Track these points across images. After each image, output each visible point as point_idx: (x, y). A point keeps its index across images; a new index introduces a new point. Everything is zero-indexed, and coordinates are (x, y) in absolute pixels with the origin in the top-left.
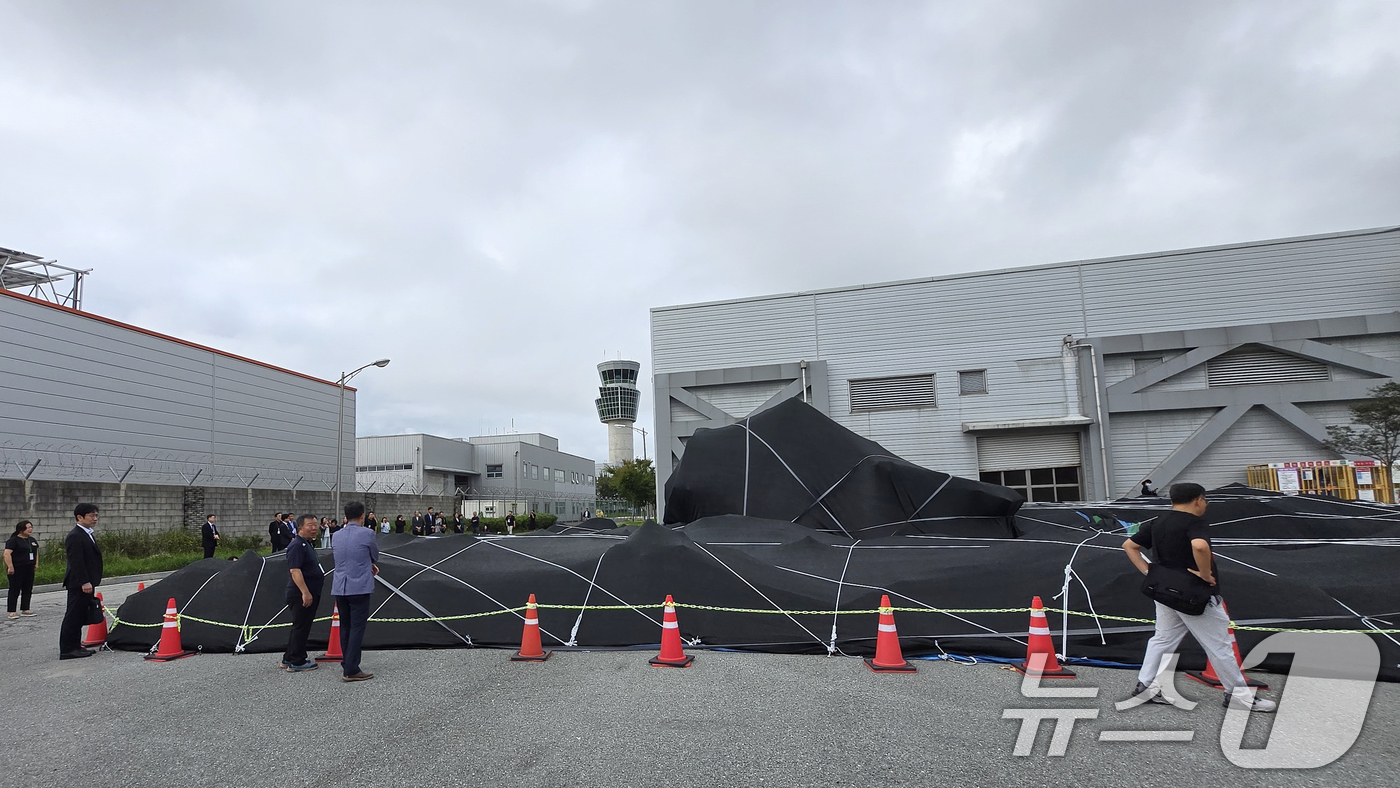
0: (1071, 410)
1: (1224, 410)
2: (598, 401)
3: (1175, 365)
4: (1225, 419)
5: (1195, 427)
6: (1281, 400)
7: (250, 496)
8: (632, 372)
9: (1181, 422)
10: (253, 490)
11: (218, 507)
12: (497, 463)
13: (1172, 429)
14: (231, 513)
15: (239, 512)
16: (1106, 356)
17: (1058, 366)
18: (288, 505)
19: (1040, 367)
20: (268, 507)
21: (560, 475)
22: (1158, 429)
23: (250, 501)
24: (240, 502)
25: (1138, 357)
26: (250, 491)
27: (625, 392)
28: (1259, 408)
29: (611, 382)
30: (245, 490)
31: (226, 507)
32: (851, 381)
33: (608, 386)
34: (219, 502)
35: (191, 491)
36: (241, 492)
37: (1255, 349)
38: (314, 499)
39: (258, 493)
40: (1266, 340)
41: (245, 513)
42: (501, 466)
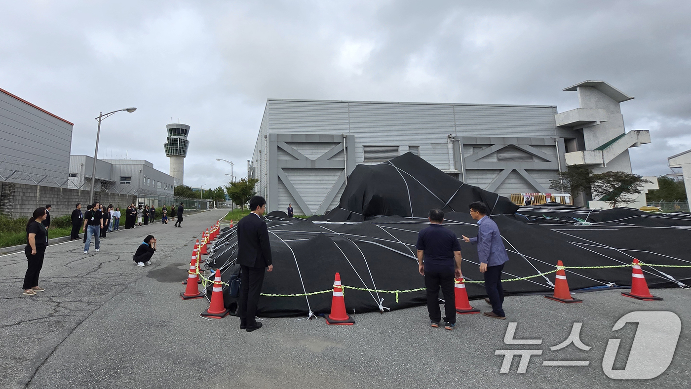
0: (451, 167)
1: (503, 171)
2: (166, 145)
3: (488, 151)
4: (504, 174)
5: (494, 177)
6: (521, 168)
7: (38, 191)
8: (186, 131)
9: (489, 175)
10: (40, 186)
11: (20, 198)
12: (127, 176)
13: (486, 177)
14: (27, 202)
15: (31, 202)
16: (464, 145)
17: (446, 147)
18: (57, 198)
19: (440, 147)
20: (47, 199)
21: (159, 184)
22: (481, 177)
23: (38, 195)
24: (32, 195)
25: (475, 146)
26: (39, 188)
27: (181, 141)
28: (514, 171)
29: (174, 135)
30: (36, 186)
31: (25, 198)
32: (364, 146)
33: (172, 137)
34: (21, 194)
35: (7, 185)
36: (33, 188)
37: (512, 147)
38: (71, 195)
39: (44, 189)
40: (515, 144)
41: (35, 203)
42: (130, 178)
